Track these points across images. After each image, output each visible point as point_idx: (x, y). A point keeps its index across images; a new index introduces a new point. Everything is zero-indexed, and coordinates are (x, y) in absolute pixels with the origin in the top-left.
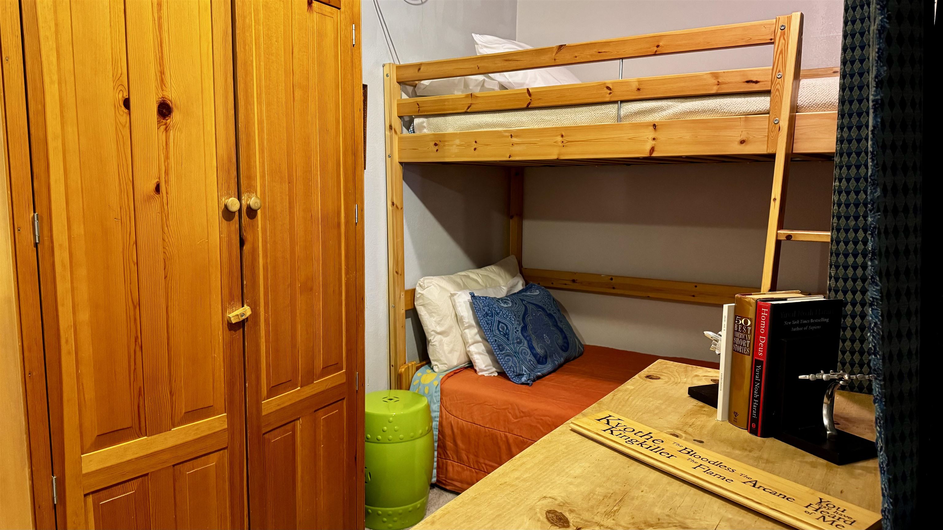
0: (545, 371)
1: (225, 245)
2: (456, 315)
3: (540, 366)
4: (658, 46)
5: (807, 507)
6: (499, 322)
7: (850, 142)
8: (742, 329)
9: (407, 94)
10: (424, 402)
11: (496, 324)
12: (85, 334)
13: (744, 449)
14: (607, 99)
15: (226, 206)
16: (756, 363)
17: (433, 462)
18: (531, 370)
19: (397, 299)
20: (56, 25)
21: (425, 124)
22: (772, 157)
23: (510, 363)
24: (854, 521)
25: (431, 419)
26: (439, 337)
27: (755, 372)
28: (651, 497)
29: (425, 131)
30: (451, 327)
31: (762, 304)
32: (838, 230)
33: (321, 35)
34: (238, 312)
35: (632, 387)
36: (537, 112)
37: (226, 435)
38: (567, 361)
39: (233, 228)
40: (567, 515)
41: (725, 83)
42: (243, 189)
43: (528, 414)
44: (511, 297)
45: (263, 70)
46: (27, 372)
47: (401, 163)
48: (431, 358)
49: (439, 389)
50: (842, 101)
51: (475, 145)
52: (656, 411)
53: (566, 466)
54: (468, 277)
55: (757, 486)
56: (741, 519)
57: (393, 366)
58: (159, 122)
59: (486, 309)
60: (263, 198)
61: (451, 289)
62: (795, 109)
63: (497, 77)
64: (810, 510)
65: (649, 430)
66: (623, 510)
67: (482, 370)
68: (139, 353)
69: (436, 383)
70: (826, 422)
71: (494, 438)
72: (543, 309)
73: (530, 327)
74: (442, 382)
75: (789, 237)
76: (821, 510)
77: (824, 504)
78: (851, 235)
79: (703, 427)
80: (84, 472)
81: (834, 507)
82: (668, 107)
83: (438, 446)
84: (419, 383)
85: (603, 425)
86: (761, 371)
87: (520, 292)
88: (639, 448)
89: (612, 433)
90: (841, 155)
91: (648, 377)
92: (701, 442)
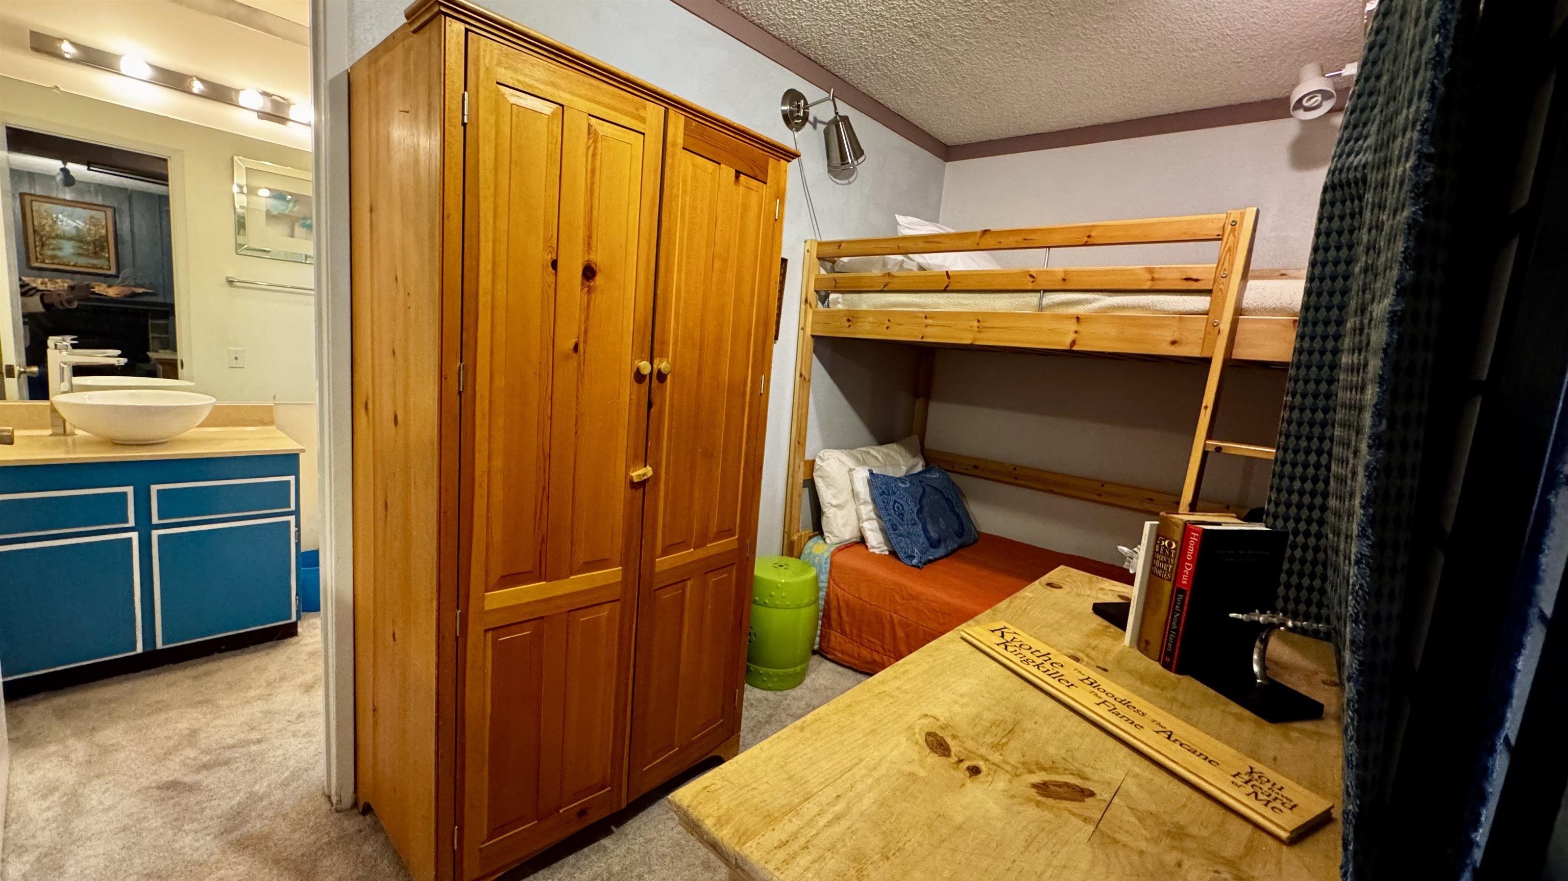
0: (937, 555)
1: (634, 407)
2: (853, 490)
3: (932, 550)
4: (1089, 237)
5: (1234, 776)
6: (895, 502)
7: (1311, 352)
8: (1164, 551)
9: (825, 269)
10: (813, 573)
11: (891, 504)
12: (498, 479)
13: (1155, 686)
14: (1030, 288)
15: (638, 369)
16: (1178, 591)
17: (816, 629)
18: (923, 553)
19: (796, 467)
20: (496, 187)
21: (840, 300)
22: (1207, 361)
23: (902, 544)
24: (1295, 806)
25: (818, 589)
26: (833, 510)
27: (1176, 601)
28: (1045, 731)
29: (840, 307)
30: (847, 502)
31: (1193, 527)
32: (1285, 450)
33: (745, 208)
34: (640, 472)
35: (1031, 595)
36: (955, 295)
37: (619, 589)
38: (961, 547)
39: (643, 391)
40: (949, 740)
41: (1162, 280)
42: (655, 353)
43: (916, 598)
44: (910, 477)
45: (685, 240)
46: (442, 511)
47: (813, 336)
48: (824, 529)
49: (829, 560)
50: (1306, 307)
51: (888, 324)
52: (1056, 627)
53: (952, 680)
54: (869, 453)
55: (1173, 738)
56: (1151, 776)
57: (787, 533)
58: (583, 284)
59: (884, 487)
60: (674, 364)
61: (850, 463)
62: (1239, 311)
63: (917, 258)
64: (1238, 780)
65: (1049, 650)
66: (1012, 744)
67: (873, 547)
68: (545, 502)
69: (827, 555)
70: (1256, 668)
71: (879, 618)
72: (941, 493)
73: (926, 510)
74: (833, 554)
75: (1219, 449)
76: (1252, 783)
77: (1256, 776)
78: (1301, 457)
79: (1107, 652)
80: (487, 608)
81: (1269, 781)
82: (1095, 300)
83: (823, 616)
84: (810, 553)
85: (996, 638)
86: (1183, 602)
87: (919, 473)
88: (1035, 670)
89: (1006, 649)
90: (1298, 367)
91: (1050, 585)
92: (1106, 670)
